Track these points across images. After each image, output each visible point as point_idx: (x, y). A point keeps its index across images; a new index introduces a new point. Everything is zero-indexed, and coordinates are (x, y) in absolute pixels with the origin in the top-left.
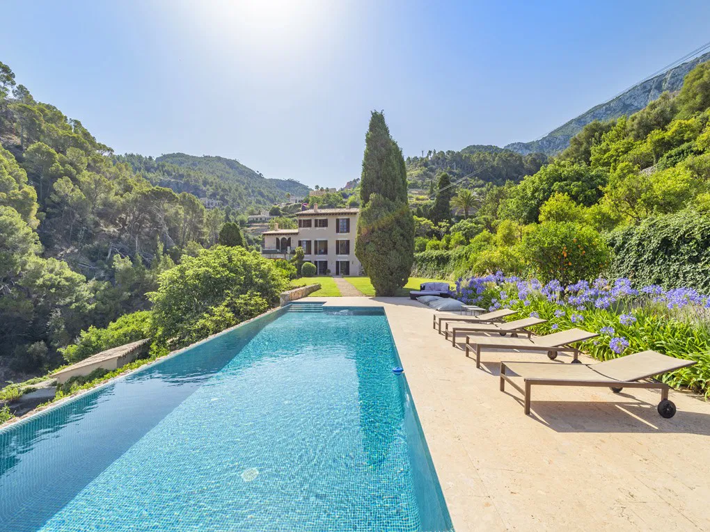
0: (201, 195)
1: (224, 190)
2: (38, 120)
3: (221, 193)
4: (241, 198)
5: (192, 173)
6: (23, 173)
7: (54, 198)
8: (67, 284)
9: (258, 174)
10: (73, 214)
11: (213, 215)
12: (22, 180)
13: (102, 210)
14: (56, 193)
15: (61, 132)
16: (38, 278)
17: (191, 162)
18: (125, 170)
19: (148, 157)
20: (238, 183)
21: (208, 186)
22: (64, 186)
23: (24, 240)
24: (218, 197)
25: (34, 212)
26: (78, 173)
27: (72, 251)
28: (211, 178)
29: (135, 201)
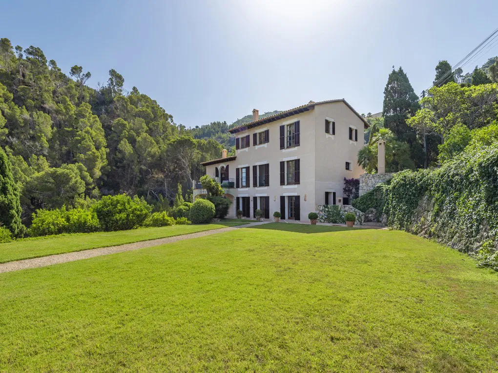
2: (126, 104)
7: (119, 155)
14: (120, 152)
19: (223, 123)
22: (124, 145)
25: (98, 166)
26: (137, 135)
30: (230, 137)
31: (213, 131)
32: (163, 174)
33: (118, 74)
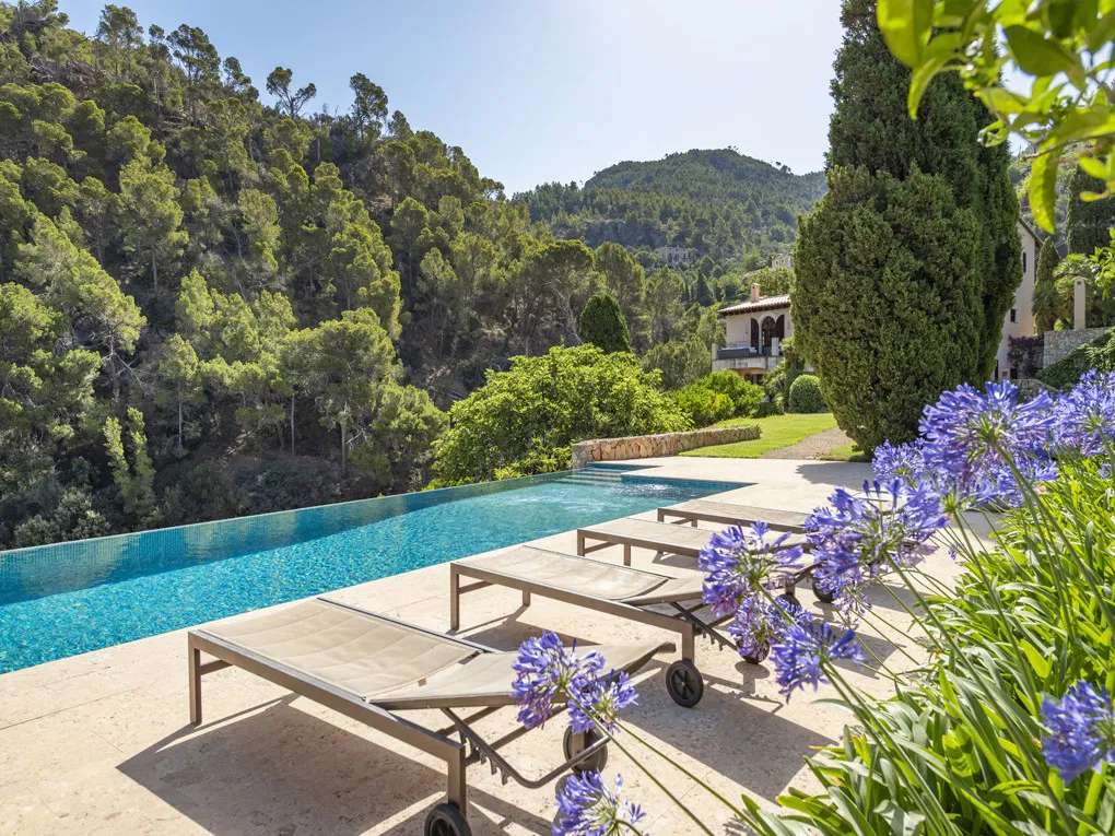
0: (657, 242)
1: (701, 223)
2: (409, 161)
3: (695, 231)
4: (736, 235)
5: (642, 201)
6: (387, 253)
7: (422, 286)
8: (426, 427)
9: (779, 168)
10: (444, 310)
11: (659, 282)
12: (387, 264)
13: (482, 297)
14: (424, 278)
15: (434, 173)
16: (393, 419)
17: (643, 175)
18: (517, 218)
19: (569, 185)
20: (731, 202)
21: (670, 220)
22: (432, 263)
23: (379, 359)
24: (689, 240)
25: (396, 313)
26: (452, 239)
27: (443, 374)
28: (676, 202)
29: (526, 273)
30: (588, 224)
31: (545, 207)
32: (501, 326)
33: (373, 85)
